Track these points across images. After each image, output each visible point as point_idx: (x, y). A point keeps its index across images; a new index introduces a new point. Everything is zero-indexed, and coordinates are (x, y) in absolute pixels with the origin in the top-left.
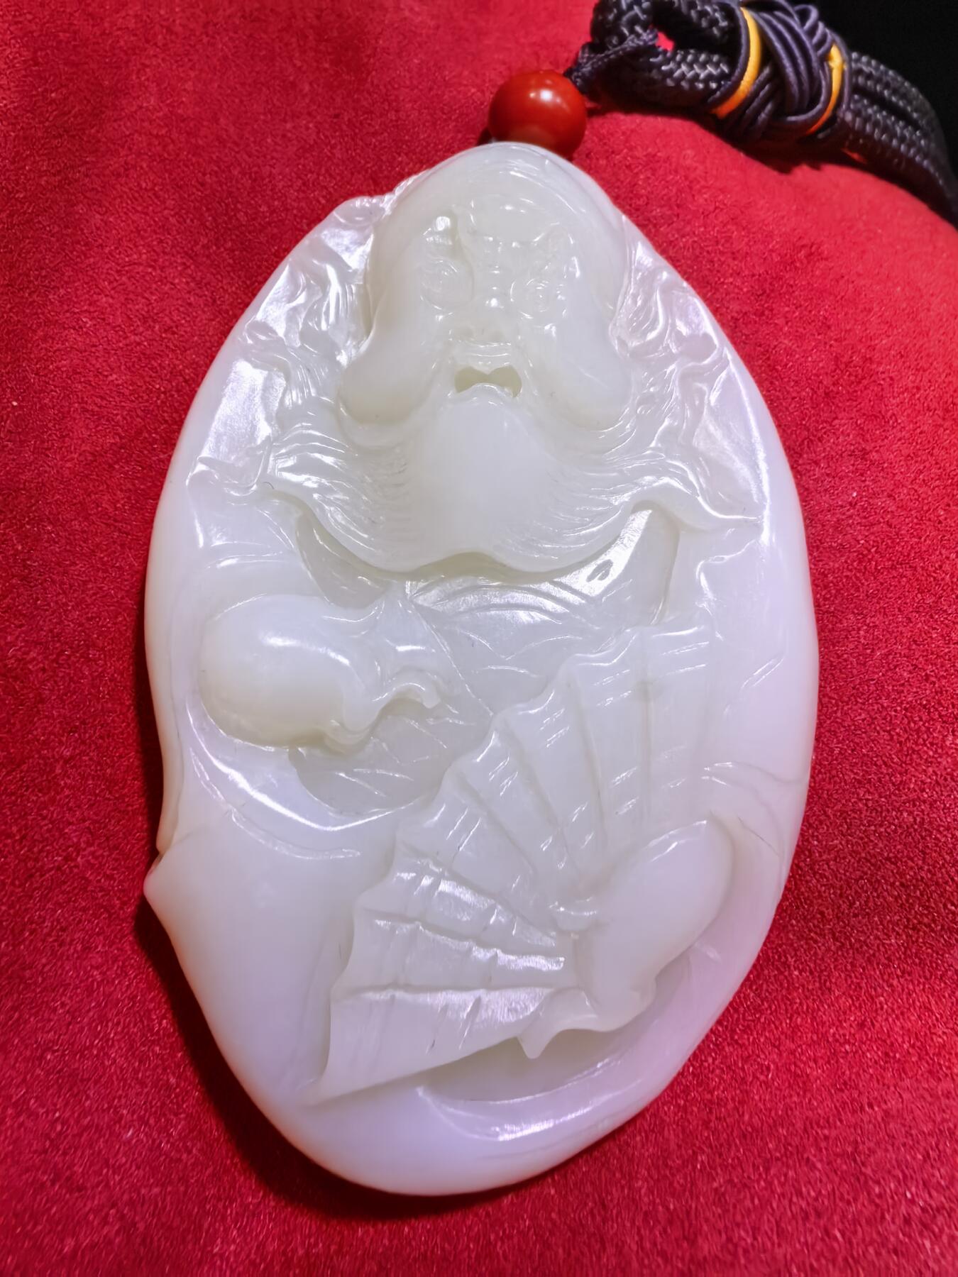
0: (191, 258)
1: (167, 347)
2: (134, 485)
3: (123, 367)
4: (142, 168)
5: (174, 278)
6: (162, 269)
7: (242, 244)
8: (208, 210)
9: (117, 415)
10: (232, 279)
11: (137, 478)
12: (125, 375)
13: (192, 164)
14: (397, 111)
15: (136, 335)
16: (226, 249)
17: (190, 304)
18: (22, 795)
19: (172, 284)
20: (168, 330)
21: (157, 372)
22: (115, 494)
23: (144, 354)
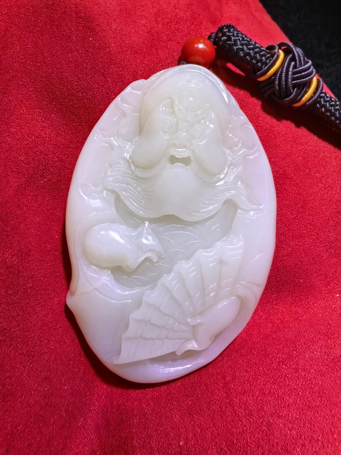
0: (42, 109)
1: (38, 144)
2: (33, 193)
3: (23, 154)
4: (19, 76)
5: (37, 117)
6: (32, 115)
7: (59, 103)
8: (45, 91)
9: (24, 171)
10: (57, 116)
11: (34, 191)
12: (25, 156)
13: (37, 74)
14: (109, 48)
15: (26, 141)
16: (53, 105)
17: (44, 126)
18: (20, 302)
19: (37, 120)
20: (37, 137)
21: (35, 153)
22: (28, 198)
23: (30, 148)
